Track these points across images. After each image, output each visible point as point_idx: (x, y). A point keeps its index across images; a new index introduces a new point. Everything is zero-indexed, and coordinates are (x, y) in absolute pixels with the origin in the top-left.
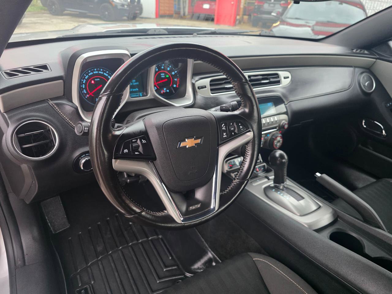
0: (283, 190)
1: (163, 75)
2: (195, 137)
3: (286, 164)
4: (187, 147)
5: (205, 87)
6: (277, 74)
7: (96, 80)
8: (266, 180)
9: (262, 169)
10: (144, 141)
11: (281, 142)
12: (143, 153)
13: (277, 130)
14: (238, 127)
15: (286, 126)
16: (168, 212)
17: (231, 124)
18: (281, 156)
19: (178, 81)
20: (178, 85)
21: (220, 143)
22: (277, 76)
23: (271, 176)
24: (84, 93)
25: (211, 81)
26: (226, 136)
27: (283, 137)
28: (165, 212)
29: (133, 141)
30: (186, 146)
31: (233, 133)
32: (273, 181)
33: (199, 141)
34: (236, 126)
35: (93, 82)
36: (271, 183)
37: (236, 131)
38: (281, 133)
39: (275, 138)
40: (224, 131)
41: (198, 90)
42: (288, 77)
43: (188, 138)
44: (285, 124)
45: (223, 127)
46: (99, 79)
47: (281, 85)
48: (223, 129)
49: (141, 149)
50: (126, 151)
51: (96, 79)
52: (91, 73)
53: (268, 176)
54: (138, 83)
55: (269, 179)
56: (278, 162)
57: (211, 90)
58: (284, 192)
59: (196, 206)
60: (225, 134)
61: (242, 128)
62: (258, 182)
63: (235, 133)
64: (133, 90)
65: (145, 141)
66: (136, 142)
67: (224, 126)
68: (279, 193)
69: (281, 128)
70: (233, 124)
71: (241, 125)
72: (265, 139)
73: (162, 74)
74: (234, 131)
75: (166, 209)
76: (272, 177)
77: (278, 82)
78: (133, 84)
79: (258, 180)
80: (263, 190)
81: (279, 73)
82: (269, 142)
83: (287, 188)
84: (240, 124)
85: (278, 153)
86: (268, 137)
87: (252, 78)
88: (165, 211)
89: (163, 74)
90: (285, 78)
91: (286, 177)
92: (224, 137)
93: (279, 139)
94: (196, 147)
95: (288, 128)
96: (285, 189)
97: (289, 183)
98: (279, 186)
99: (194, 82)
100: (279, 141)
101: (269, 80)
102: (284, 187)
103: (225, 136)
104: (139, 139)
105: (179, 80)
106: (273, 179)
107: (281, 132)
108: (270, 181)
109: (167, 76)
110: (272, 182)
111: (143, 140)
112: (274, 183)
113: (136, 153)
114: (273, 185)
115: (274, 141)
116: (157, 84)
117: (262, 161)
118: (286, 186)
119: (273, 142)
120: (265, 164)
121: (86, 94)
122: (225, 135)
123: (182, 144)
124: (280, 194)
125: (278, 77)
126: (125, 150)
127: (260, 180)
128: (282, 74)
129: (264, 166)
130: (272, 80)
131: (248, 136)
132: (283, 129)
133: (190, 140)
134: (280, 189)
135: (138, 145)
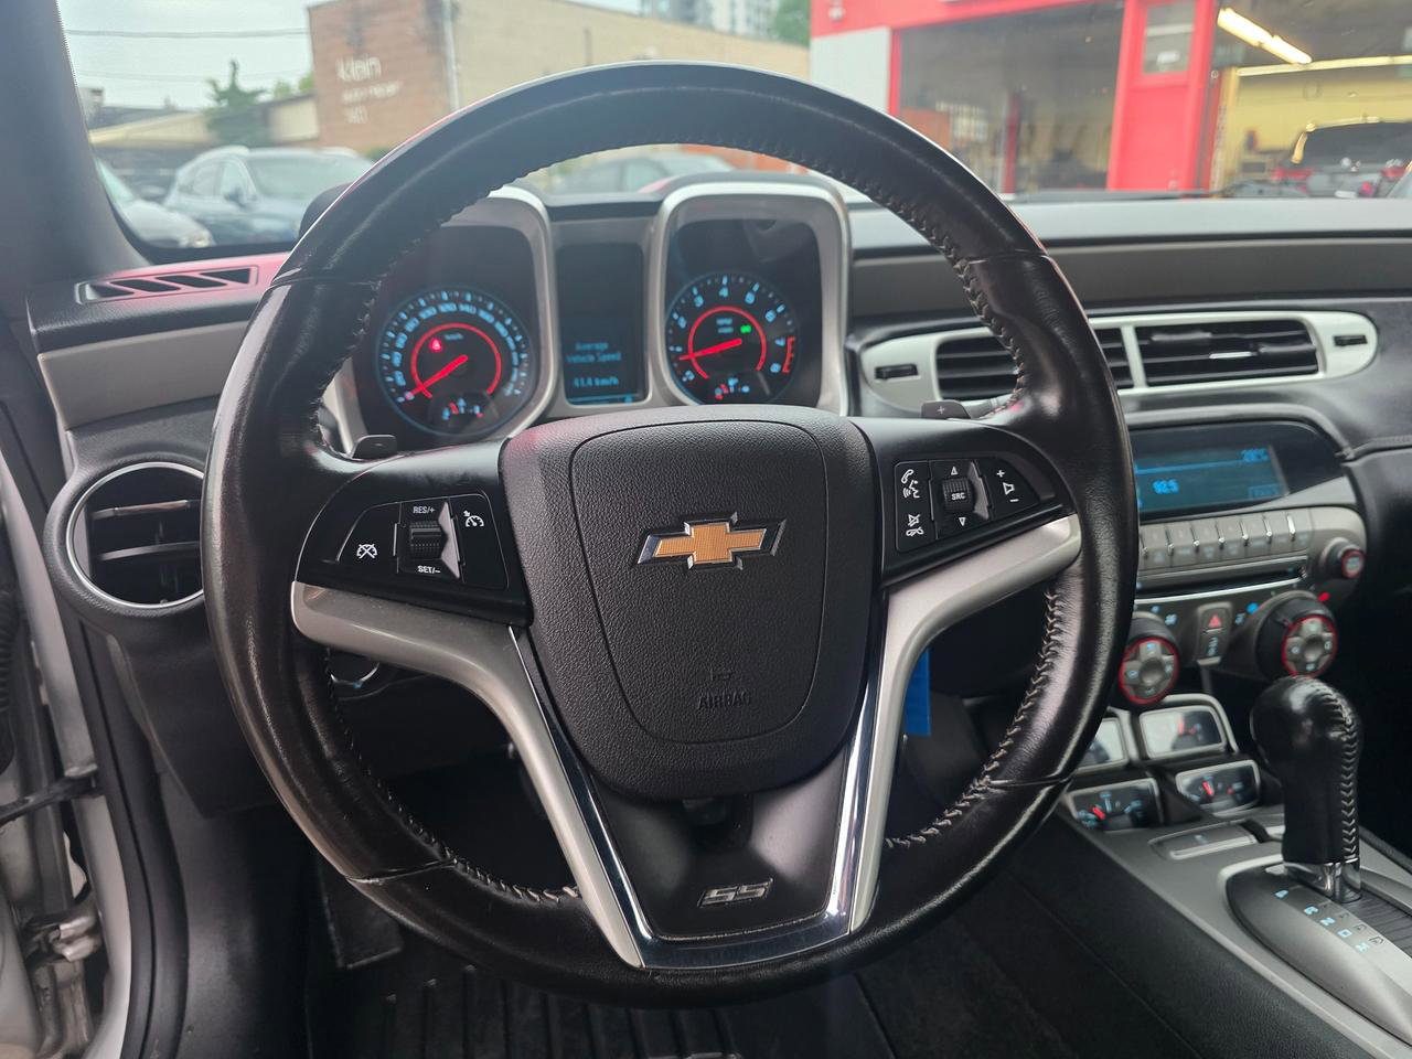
0: (1339, 900)
1: (725, 326)
2: (735, 517)
3: (1352, 754)
4: (690, 563)
5: (912, 370)
6: (1297, 325)
7: (448, 337)
8: (1248, 840)
9: (1237, 786)
10: (470, 519)
11: (1328, 646)
12: (458, 575)
13: (1300, 586)
14: (994, 487)
15: (1354, 567)
16: (580, 896)
17: (954, 472)
18: (1320, 711)
19: (790, 348)
20: (787, 363)
21: (890, 568)
22: (1300, 332)
23: (1275, 823)
24: (394, 383)
25: (943, 348)
26: (920, 531)
27: (1335, 622)
28: (566, 893)
29: (417, 510)
30: (685, 558)
31: (962, 521)
32: (1279, 846)
33: (753, 540)
34: (980, 483)
35: (437, 345)
36: (1273, 860)
37: (982, 509)
38: (1327, 604)
39: (1289, 622)
40: (912, 506)
41: (878, 381)
42: (1361, 340)
43: (700, 518)
44: (1348, 553)
45: (907, 486)
46: (459, 336)
47: (1320, 375)
48: (906, 493)
49: (451, 557)
50: (367, 550)
51: (450, 334)
52: (431, 312)
53: (1261, 823)
54: (616, 357)
55: (1262, 837)
56: (1302, 741)
57: (944, 385)
58: (1342, 911)
59: (744, 889)
60: (913, 520)
61: (1012, 495)
62: (1198, 844)
63: (974, 519)
64: (597, 382)
65: (475, 520)
66: (434, 517)
67: (910, 478)
68: (1309, 911)
69: (1321, 571)
70: (963, 473)
71: (1005, 479)
72: (1234, 626)
73: (721, 322)
74: (967, 507)
75: (572, 882)
76: (1276, 831)
77: (1307, 361)
78: (596, 358)
79: (1198, 837)
80: (1222, 885)
81: (1310, 318)
82: (1258, 646)
83: (1364, 892)
84: (1001, 474)
85: (1301, 693)
86: (1248, 614)
87: (1157, 338)
88: (566, 889)
89: (729, 321)
90: (1340, 342)
91: (1350, 828)
92: (911, 533)
93: (1312, 627)
94: (740, 566)
95: (1363, 573)
96: (1350, 895)
97: (1373, 861)
98: (1315, 877)
99: (856, 346)
100: (1315, 642)
101: (1255, 350)
102: (1345, 883)
103: (916, 531)
104: (446, 505)
105: (793, 343)
106: (1281, 837)
107: (1326, 596)
108: (1265, 846)
109: (746, 329)
110: (1279, 858)
111: (467, 514)
112: (1287, 859)
113: (422, 569)
114: (1280, 870)
115: (1286, 638)
116: (697, 358)
117: (1234, 745)
118: (1357, 879)
119: (1280, 646)
120: (1250, 762)
121: (401, 391)
122: (916, 526)
123: (665, 548)
124: (1316, 917)
125: (1306, 338)
126: (361, 547)
127: (1214, 834)
128: (1325, 323)
129: (1245, 775)
130: (1265, 349)
131: (1054, 540)
132: (1336, 583)
133: (706, 529)
134: (1323, 893)
135: (438, 530)
